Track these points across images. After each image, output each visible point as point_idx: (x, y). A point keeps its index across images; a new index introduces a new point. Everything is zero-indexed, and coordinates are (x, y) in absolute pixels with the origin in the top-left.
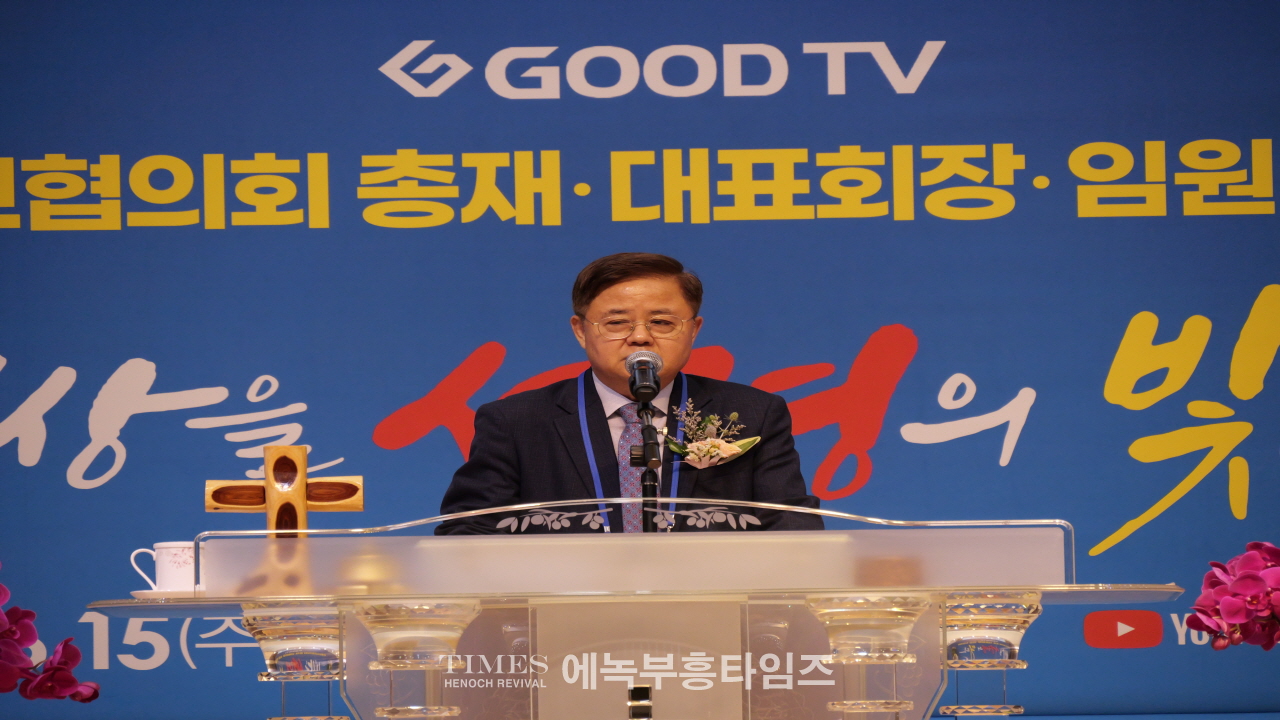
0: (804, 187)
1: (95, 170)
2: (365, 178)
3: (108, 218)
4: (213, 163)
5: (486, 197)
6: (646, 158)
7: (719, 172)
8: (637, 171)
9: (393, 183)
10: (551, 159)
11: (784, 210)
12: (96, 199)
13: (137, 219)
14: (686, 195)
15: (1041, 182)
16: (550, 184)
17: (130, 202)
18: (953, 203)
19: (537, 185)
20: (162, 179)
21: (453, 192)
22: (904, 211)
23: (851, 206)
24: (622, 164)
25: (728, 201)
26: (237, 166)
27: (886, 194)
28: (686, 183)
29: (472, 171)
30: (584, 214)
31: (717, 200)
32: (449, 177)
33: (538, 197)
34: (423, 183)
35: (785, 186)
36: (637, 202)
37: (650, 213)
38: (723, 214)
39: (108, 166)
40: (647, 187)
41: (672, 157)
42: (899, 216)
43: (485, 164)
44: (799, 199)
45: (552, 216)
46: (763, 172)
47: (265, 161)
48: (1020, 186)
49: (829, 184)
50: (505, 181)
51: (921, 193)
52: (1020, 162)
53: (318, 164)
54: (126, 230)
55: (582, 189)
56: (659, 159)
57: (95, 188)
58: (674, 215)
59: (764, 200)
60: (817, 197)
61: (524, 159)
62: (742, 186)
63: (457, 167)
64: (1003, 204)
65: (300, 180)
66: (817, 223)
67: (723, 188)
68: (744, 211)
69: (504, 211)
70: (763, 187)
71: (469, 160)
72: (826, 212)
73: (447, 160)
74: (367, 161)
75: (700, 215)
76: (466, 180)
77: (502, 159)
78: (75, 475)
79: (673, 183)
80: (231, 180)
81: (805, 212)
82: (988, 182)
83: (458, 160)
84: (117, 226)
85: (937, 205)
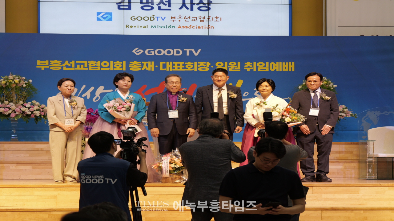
0: (183, 67)
1: (97, 63)
2: (130, 64)
3: (99, 69)
4: (111, 62)
5: (145, 67)
6: (164, 63)
7: (173, 65)
8: (163, 64)
9: (134, 65)
10: (153, 63)
11: (181, 69)
12: (97, 66)
13: (102, 69)
14: (169, 67)
15: (212, 67)
16: (153, 66)
17: (101, 67)
18: (202, 69)
19: (151, 66)
20: (105, 64)
21: (141, 66)
22: (196, 70)
23: (189, 69)
24: (161, 63)
25: (174, 68)
26: (114, 63)
27: (193, 68)
28: (169, 66)
29: (143, 64)
30: (157, 69)
31: (173, 68)
32: (140, 64)
33: (151, 67)
34: (137, 65)
35: (181, 66)
36: (163, 68)
37: (165, 69)
38: (174, 70)
39: (99, 62)
40: (164, 66)
41: (168, 63)
42: (195, 70)
43: (145, 63)
44: (183, 68)
45: (153, 70)
46: (179, 65)
47: (118, 62)
48: (210, 67)
49: (187, 66)
50: (147, 65)
51: (198, 68)
52: (210, 64)
53: (124, 63)
54: (101, 70)
55: (157, 66)
56: (166, 63)
57: (97, 65)
58: (168, 70)
59: (179, 68)
60: (185, 68)
61: (149, 63)
62: (176, 66)
63: (141, 63)
64: (208, 69)
65: (122, 64)
66: (185, 71)
67: (174, 67)
68: (176, 69)
69: (147, 69)
70: (179, 67)
71: (143, 62)
72: (186, 70)
73: (140, 62)
74: (130, 62)
75: (171, 70)
76: (142, 65)
77: (147, 62)
78: (94, 100)
79: (168, 66)
80: (114, 64)
81: (184, 70)
82: (206, 66)
83: (141, 62)
84: (100, 70)
85: (200, 69)
